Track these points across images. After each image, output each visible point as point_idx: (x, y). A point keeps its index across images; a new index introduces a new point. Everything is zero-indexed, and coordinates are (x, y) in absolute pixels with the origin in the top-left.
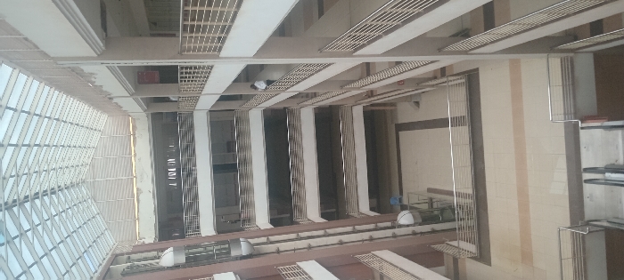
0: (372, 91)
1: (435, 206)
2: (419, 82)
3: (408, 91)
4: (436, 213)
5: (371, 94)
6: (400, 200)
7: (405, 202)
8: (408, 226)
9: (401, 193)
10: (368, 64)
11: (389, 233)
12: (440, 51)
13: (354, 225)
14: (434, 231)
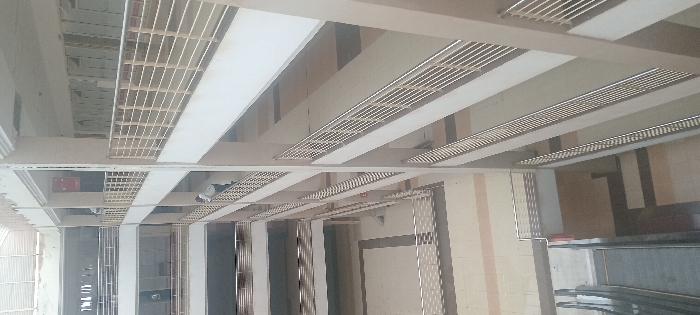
0: (333, 204)
2: (383, 194)
3: (371, 204)
5: (332, 207)
10: (328, 174)
12: (403, 162)
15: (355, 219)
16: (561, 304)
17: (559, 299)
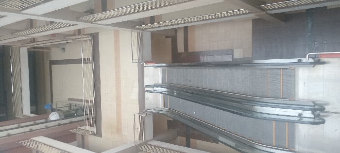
0: (34, 39)
1: (72, 108)
2: (65, 36)
3: (58, 41)
4: (73, 112)
5: (34, 40)
6: (51, 106)
7: (54, 107)
8: (55, 121)
9: (52, 102)
10: (31, 20)
11: (43, 126)
12: (77, 19)
13: (19, 123)
14: (71, 123)
15: (47, 48)
16: (147, 91)
17: (146, 89)
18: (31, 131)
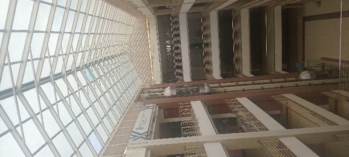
4: (326, 73)
6: (303, 65)
7: (306, 66)
8: (306, 80)
9: (304, 60)
11: (294, 84)
13: (271, 79)
14: (323, 84)
15: (301, 4)
18: (282, 87)
